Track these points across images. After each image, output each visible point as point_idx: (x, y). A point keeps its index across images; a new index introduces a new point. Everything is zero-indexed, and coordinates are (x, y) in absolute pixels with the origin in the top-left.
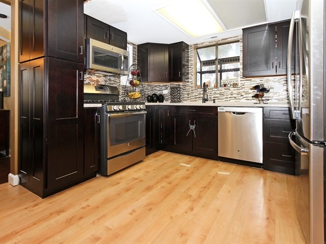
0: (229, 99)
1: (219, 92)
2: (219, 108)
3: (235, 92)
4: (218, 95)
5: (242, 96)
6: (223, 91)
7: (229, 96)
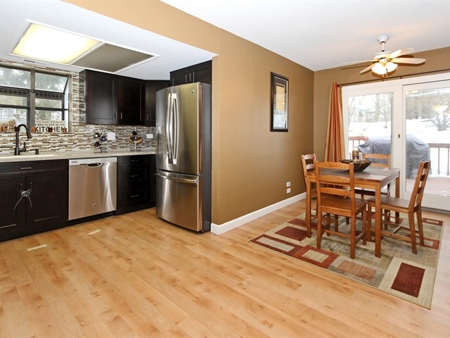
0: (57, 148)
1: (41, 138)
2: (70, 161)
3: (66, 139)
4: (41, 143)
5: (75, 143)
6: (49, 137)
7: (57, 144)
